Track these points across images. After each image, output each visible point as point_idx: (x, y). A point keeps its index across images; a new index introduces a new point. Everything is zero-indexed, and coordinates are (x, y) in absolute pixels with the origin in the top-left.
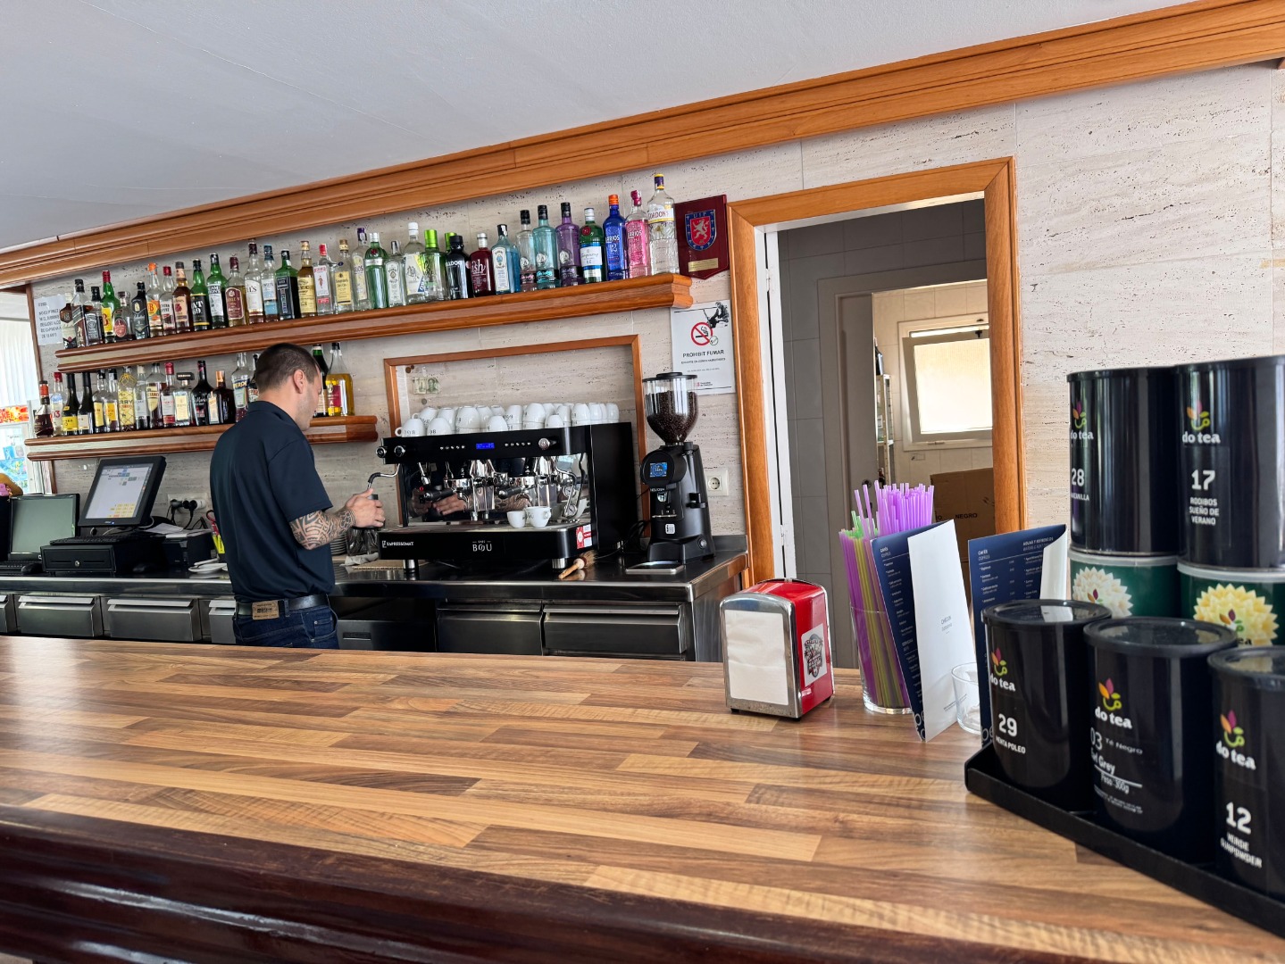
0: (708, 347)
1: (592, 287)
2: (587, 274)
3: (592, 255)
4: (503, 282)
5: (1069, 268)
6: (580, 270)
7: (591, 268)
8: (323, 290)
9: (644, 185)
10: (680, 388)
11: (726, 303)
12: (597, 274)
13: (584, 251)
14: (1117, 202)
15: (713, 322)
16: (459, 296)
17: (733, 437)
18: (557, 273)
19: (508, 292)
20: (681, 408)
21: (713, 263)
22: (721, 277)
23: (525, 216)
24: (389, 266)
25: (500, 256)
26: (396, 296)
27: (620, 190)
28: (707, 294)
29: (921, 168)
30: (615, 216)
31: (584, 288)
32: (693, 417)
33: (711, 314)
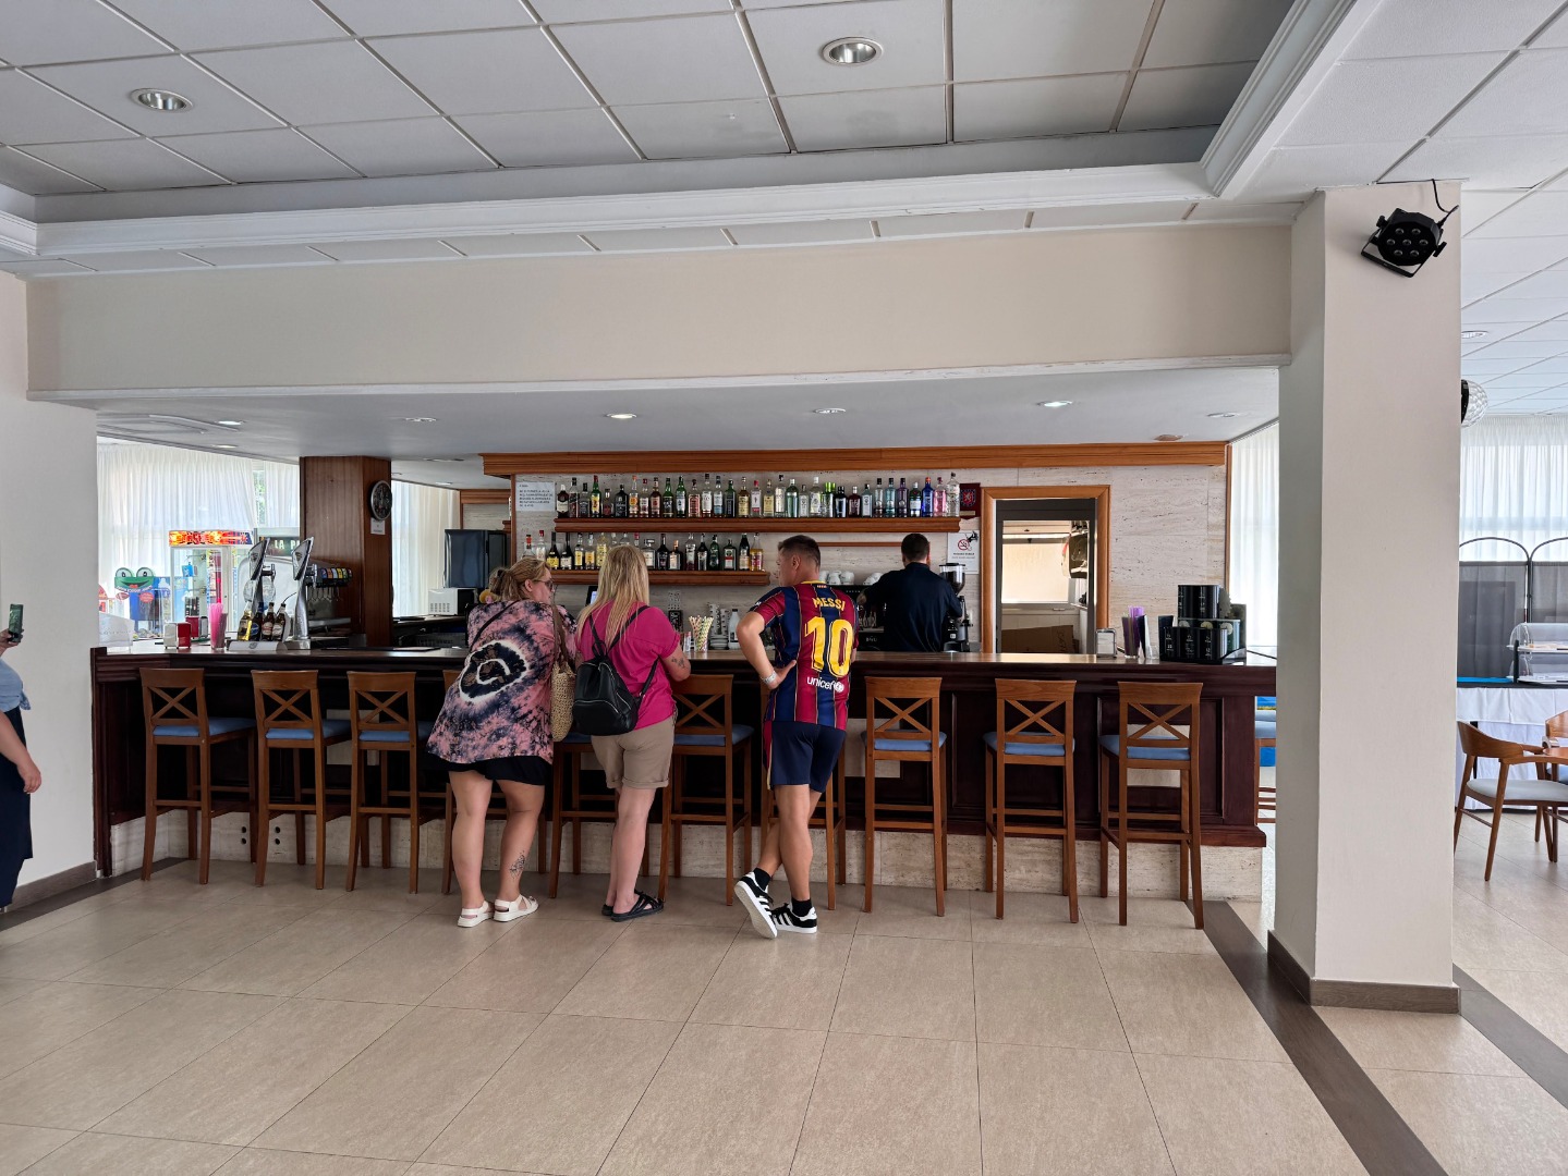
0: (966, 551)
1: (914, 519)
2: (912, 513)
3: (917, 504)
4: (867, 511)
5: (1131, 534)
6: (909, 510)
7: (915, 510)
8: (756, 504)
9: (946, 475)
10: (959, 570)
11: (978, 532)
12: (918, 513)
13: (912, 502)
14: (1150, 509)
15: (970, 540)
16: (841, 515)
17: (976, 595)
18: (897, 510)
19: (869, 517)
20: (959, 579)
21: (974, 513)
22: (975, 520)
23: (879, 481)
24: (802, 497)
25: (867, 499)
26: (804, 512)
27: (933, 475)
28: (968, 527)
29: (1072, 484)
30: (928, 488)
31: (909, 520)
32: (963, 585)
33: (969, 536)
